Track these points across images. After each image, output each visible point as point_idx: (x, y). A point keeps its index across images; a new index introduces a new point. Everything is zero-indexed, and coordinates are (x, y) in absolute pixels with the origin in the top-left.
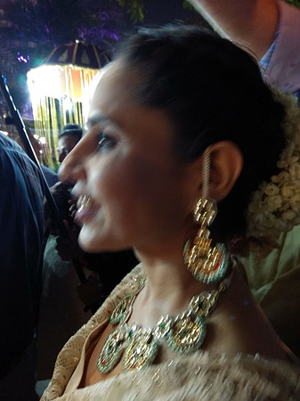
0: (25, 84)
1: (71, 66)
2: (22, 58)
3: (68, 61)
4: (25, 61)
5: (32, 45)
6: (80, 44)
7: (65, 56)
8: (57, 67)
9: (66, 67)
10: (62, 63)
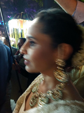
1: (20, 19)
3: (20, 18)
6: (23, 13)
8: (16, 20)
9: (19, 19)
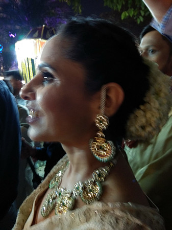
0: (14, 50)
1: (40, 39)
2: (12, 35)
3: (39, 37)
4: (14, 36)
5: (18, 27)
6: (45, 27)
7: (37, 34)
8: (32, 40)
9: (37, 40)
10: (35, 38)
